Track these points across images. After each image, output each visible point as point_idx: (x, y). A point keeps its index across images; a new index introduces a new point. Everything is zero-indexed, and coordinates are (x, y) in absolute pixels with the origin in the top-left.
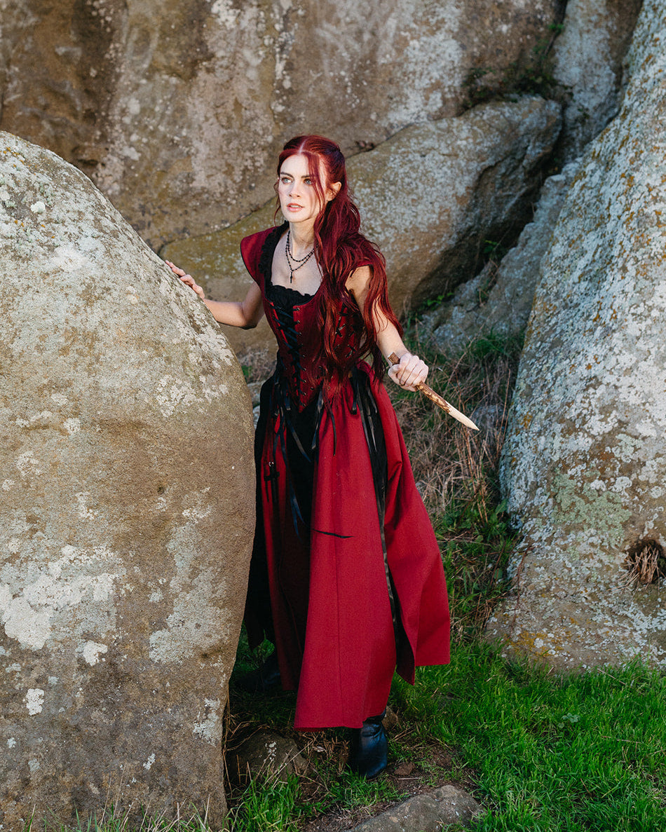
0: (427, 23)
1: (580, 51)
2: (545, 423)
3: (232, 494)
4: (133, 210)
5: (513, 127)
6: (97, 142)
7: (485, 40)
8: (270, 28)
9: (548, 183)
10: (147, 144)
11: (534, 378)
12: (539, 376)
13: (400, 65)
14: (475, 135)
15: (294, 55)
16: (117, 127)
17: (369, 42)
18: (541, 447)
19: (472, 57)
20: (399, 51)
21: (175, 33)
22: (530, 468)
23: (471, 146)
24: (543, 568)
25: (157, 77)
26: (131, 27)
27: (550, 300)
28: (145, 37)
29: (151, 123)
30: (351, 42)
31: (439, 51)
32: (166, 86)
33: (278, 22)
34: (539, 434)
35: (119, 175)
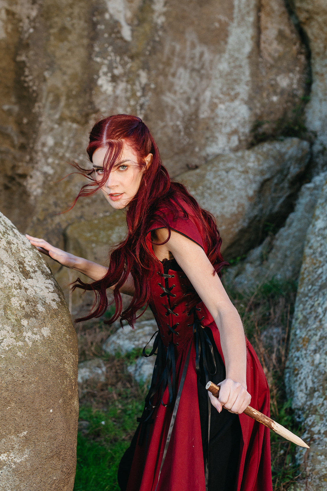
0: (229, 94)
1: (321, 112)
2: (319, 344)
3: (50, 437)
4: (49, 205)
5: (281, 155)
6: (27, 163)
7: (263, 105)
8: (134, 94)
9: (303, 189)
10: (58, 164)
11: (308, 311)
12: (313, 309)
13: (213, 119)
14: (258, 160)
15: (149, 112)
16: (40, 154)
17: (194, 105)
18: (317, 362)
19: (256, 115)
20: (213, 111)
21: (76, 97)
22: (308, 377)
23: (256, 167)
24: (323, 457)
25: (64, 123)
26: (49, 93)
27: (316, 257)
28: (57, 99)
29: (61, 151)
30: (183, 104)
31: (236, 111)
32: (70, 129)
33: (138, 91)
34: (315, 352)
35: (40, 183)
